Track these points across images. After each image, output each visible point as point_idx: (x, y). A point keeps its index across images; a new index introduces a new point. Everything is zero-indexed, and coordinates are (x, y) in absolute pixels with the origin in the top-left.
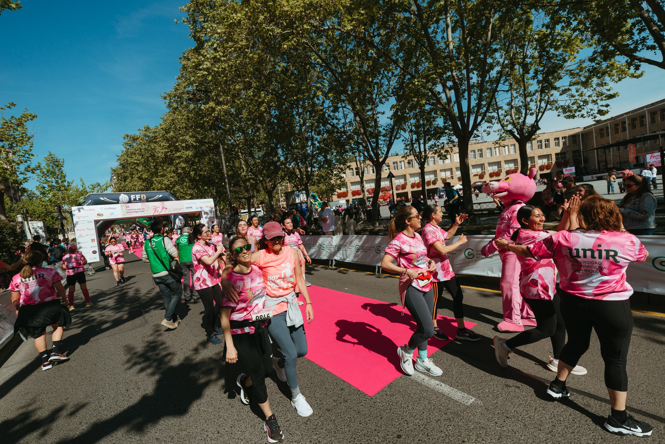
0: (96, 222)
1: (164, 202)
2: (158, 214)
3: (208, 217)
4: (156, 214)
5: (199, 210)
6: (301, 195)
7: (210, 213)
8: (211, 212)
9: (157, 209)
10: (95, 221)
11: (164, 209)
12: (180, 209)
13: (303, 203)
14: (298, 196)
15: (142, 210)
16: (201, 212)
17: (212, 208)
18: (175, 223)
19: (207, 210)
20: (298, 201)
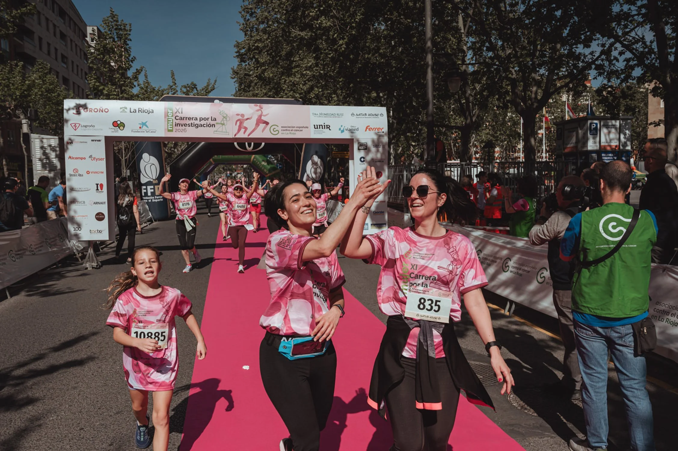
0: (109, 140)
1: (265, 106)
2: (246, 136)
3: (369, 158)
4: (241, 135)
5: (346, 135)
6: (604, 131)
7: (373, 149)
8: (376, 145)
9: (246, 124)
10: (107, 138)
11: (262, 126)
12: (300, 129)
13: (607, 152)
14: (595, 132)
15: (210, 121)
16: (351, 141)
17: (380, 136)
18: (304, 170)
19: (367, 137)
20: (591, 145)
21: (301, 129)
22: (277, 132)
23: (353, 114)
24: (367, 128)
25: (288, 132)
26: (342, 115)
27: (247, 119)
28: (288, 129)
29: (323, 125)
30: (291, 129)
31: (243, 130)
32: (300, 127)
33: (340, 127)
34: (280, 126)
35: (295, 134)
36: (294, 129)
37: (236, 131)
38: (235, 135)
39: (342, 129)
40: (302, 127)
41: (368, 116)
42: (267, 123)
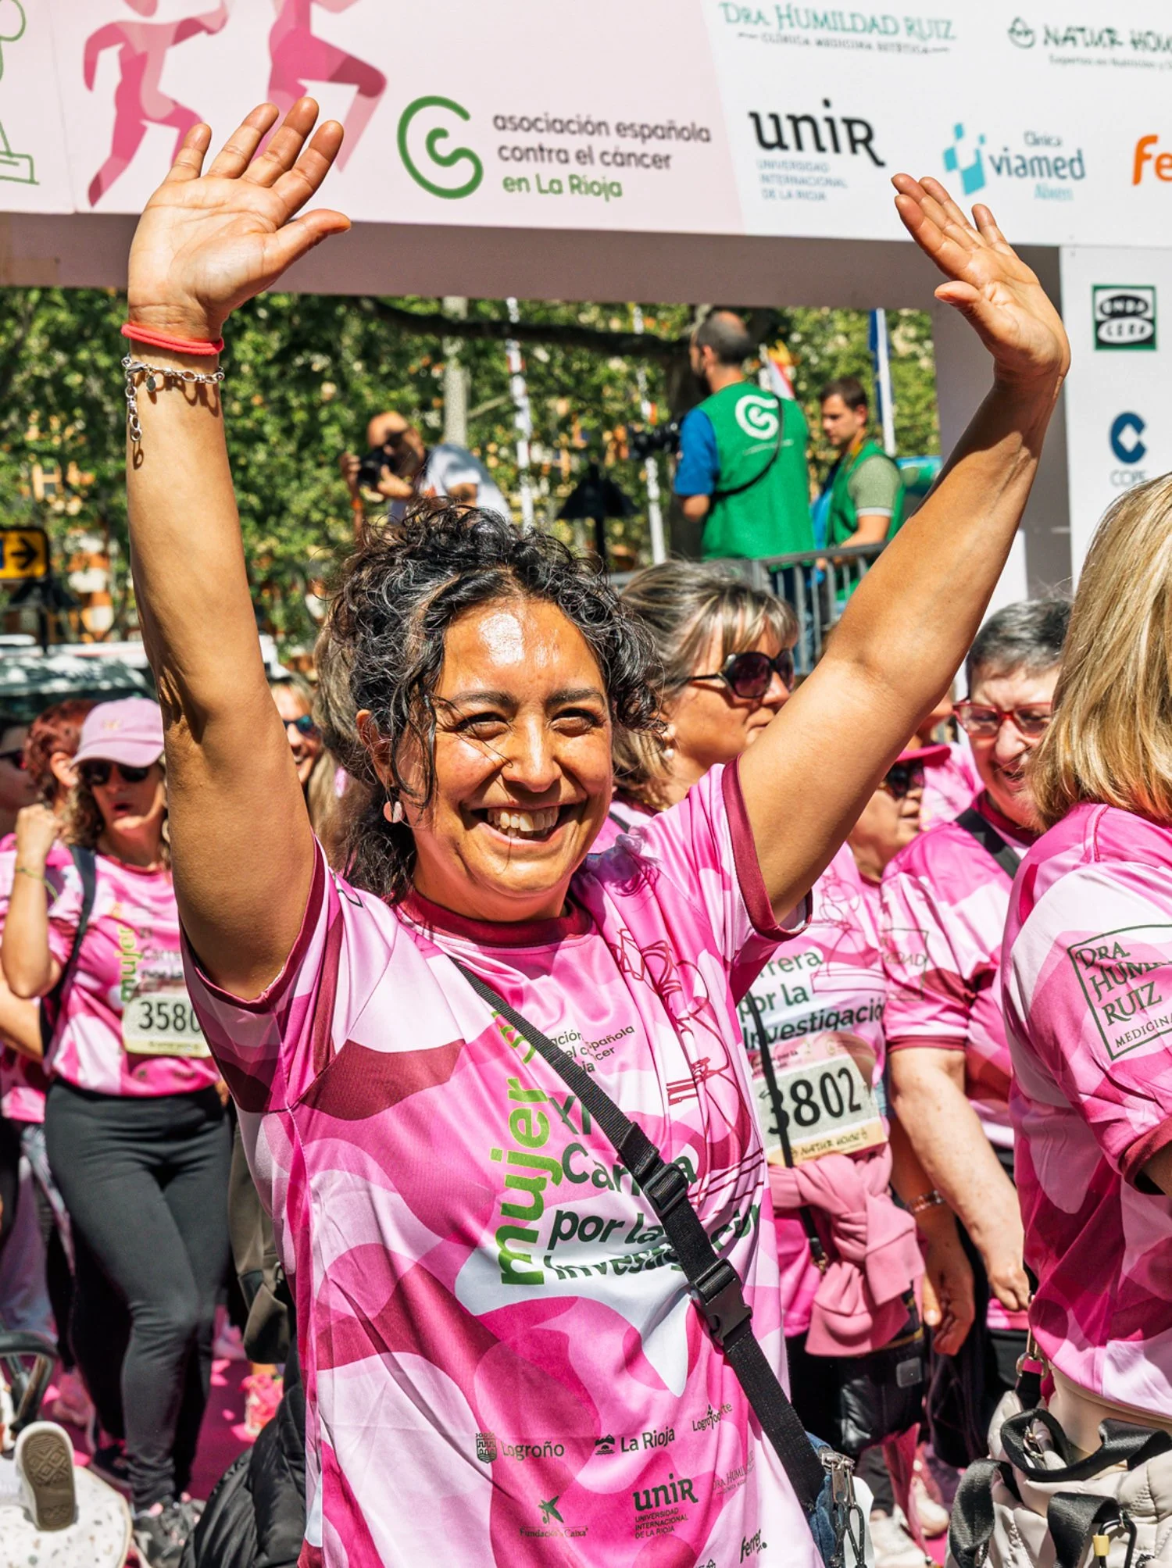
21: (654, 146)
22: (462, 171)
23: (1018, 31)
24: (1141, 157)
25: (561, 172)
26: (945, 29)
27: (188, 29)
28: (552, 140)
29: (819, 113)
30: (573, 143)
31: (158, 139)
32: (646, 132)
33: (949, 141)
34: (482, 116)
35: (611, 190)
36: (601, 143)
37: (103, 150)
38: (96, 190)
39: (965, 160)
40: (666, 131)
41: (1125, 52)
42: (370, 82)
